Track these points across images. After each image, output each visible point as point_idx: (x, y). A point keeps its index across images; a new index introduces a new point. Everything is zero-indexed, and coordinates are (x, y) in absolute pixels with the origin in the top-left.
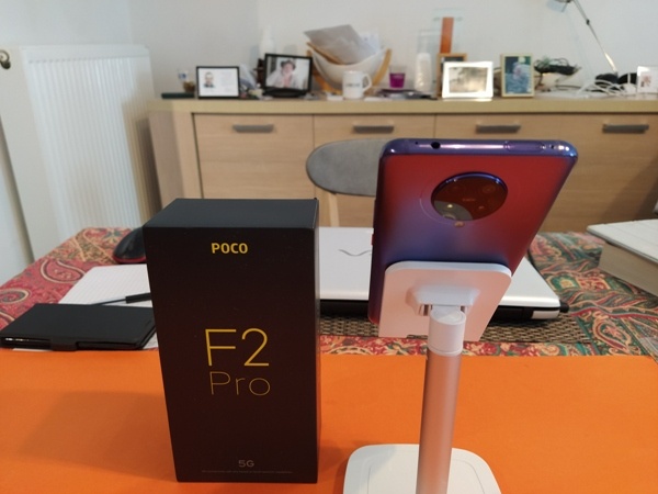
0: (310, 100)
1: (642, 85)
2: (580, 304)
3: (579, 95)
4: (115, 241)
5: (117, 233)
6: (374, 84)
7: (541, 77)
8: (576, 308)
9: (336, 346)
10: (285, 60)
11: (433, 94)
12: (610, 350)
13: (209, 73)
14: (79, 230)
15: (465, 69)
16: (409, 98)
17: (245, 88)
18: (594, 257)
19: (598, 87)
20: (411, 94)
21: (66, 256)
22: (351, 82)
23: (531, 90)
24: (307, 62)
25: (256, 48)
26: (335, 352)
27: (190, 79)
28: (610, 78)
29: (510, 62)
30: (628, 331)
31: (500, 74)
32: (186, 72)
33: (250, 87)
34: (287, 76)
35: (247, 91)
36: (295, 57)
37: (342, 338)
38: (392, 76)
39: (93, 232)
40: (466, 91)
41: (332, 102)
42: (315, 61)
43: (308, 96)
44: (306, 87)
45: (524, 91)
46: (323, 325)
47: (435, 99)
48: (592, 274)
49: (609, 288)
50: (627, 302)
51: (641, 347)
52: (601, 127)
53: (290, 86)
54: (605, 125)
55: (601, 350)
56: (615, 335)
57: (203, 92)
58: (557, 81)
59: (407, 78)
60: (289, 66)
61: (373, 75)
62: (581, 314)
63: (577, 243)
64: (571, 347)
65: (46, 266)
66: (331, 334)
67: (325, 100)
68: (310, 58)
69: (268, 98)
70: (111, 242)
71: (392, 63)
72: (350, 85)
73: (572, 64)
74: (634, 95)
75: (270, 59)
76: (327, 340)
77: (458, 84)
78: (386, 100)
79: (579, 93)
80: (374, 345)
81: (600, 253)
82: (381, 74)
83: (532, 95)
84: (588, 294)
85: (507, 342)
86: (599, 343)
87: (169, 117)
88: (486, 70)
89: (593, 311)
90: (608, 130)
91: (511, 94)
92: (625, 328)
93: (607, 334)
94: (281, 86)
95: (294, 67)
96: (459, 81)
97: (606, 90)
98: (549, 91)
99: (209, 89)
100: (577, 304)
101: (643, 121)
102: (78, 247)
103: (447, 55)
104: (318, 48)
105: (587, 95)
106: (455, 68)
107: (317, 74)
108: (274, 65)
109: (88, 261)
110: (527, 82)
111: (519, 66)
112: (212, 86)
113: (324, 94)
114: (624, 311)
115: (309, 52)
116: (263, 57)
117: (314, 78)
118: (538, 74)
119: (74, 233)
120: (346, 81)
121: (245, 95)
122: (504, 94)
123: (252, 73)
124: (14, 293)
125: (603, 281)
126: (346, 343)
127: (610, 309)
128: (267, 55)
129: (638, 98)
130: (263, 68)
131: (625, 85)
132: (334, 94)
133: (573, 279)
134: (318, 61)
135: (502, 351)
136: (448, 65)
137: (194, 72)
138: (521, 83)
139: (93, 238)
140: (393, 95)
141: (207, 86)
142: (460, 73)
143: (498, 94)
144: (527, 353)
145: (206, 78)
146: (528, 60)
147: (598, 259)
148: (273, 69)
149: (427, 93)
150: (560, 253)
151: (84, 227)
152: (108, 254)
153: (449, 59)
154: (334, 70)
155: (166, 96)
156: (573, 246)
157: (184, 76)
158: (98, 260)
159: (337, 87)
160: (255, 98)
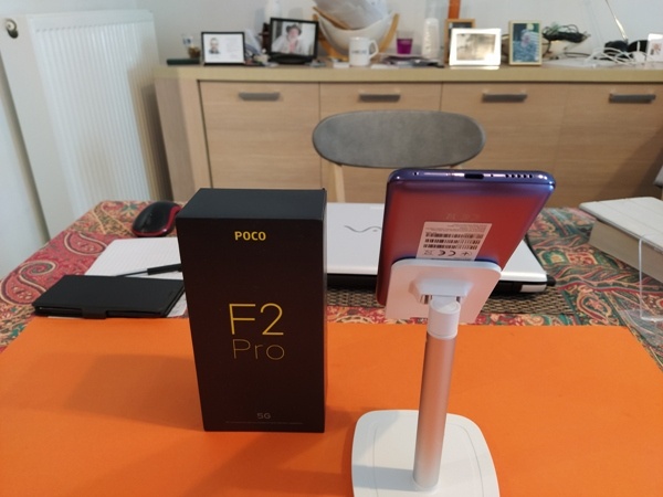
0: (316, 67)
1: (652, 53)
2: (567, 278)
3: (587, 64)
4: (132, 215)
5: (133, 206)
6: (380, 51)
7: (549, 44)
8: (563, 282)
9: (341, 316)
10: (291, 24)
11: (440, 62)
12: (591, 321)
13: (214, 39)
14: (97, 203)
15: (473, 36)
16: (416, 65)
17: (251, 54)
18: (586, 232)
19: (606, 56)
20: (418, 61)
21: (86, 229)
22: (358, 48)
23: (539, 59)
24: (313, 26)
25: (261, 12)
26: (340, 321)
27: (195, 45)
28: (620, 45)
29: (519, 29)
30: (609, 304)
31: (508, 40)
32: (191, 38)
33: (255, 53)
34: (293, 41)
35: (252, 57)
36: (301, 22)
37: (347, 309)
38: (399, 41)
39: (110, 205)
40: (474, 58)
41: (339, 69)
42: (321, 26)
43: (314, 63)
44: (312, 53)
45: (532, 59)
46: (329, 296)
47: (442, 67)
48: (582, 249)
49: (596, 263)
50: (612, 277)
51: (619, 318)
52: (607, 97)
53: (296, 52)
54: (611, 95)
55: (582, 321)
56: (596, 307)
57: (209, 58)
58: (565, 48)
59: (415, 43)
60: (295, 31)
61: (379, 41)
62: (567, 287)
63: (570, 219)
64: (555, 318)
65: (69, 239)
66: (337, 305)
67: (331, 67)
68: (316, 23)
69: (274, 65)
70: (128, 215)
71: (399, 28)
72: (357, 52)
73: (581, 32)
74: (643, 64)
75: (275, 23)
76: (333, 310)
77: (466, 51)
78: (392, 67)
79: (587, 62)
80: (376, 315)
81: (591, 229)
82: (388, 40)
83: (540, 63)
84: (575, 268)
85: (497, 313)
86: (581, 315)
87: (175, 84)
88: (494, 37)
89: (579, 284)
90: (614, 100)
91: (518, 62)
92: (607, 301)
93: (589, 307)
94: (287, 52)
95: (300, 32)
96: (466, 47)
97: (615, 59)
98: (557, 58)
99: (214, 55)
100: (564, 279)
101: (650, 91)
102: (98, 220)
103: (456, 20)
104: (325, 13)
105: (594, 65)
106: (463, 35)
107: (324, 39)
108: (279, 29)
109: (109, 233)
110: (535, 50)
111: (527, 34)
112: (217, 52)
113: (330, 60)
114: (608, 285)
115: (315, 16)
116: (268, 21)
117: (320, 43)
118: (546, 41)
119: (92, 207)
120: (352, 48)
121: (251, 62)
122: (512, 63)
123: (257, 38)
124: (43, 265)
125: (591, 257)
126: (350, 313)
127: (595, 283)
128: (272, 20)
129: (646, 68)
130: (268, 32)
131: (634, 53)
132: (340, 61)
133: (563, 254)
134: (323, 25)
135: (491, 321)
136: (456, 32)
137: (199, 37)
138: (529, 50)
139: (112, 211)
140: (399, 63)
141: (212, 52)
142: (468, 40)
143: (505, 62)
144: (514, 323)
145: (212, 44)
146: (536, 27)
147: (589, 234)
148: (279, 34)
149: (434, 61)
150: (554, 228)
151: (101, 200)
152: (127, 227)
153: (457, 25)
154: (340, 35)
155: (171, 63)
156: (567, 222)
157: (189, 41)
158: (118, 233)
159: (343, 53)
160: (261, 65)
